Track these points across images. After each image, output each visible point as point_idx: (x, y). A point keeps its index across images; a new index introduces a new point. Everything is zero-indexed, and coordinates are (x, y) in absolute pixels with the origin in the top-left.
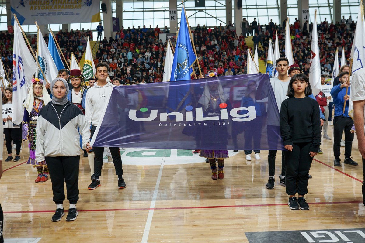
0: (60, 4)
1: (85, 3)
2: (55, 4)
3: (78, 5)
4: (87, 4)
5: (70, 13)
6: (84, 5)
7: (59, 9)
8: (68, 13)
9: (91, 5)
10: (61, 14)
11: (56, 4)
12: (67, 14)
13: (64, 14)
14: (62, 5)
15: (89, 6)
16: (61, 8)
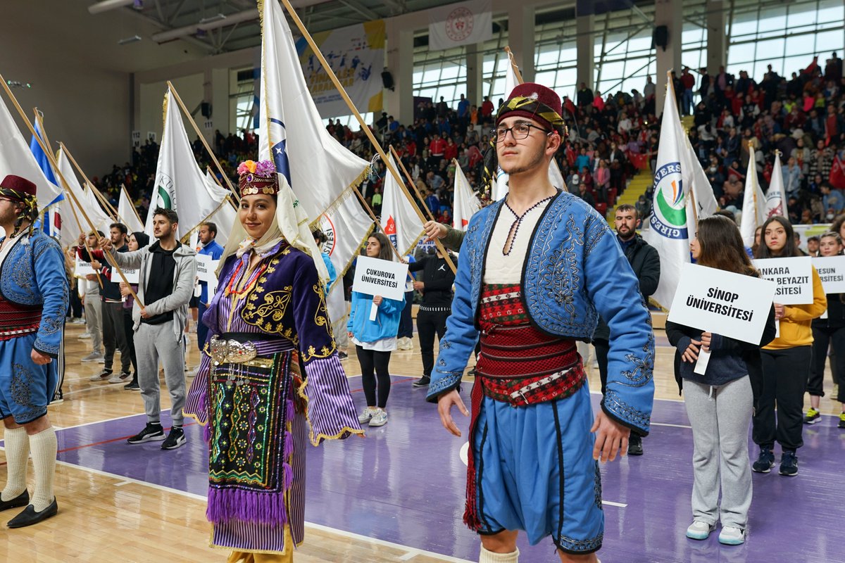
0: (321, 83)
1: (359, 74)
2: (314, 84)
3: (348, 79)
4: (363, 76)
5: (336, 98)
6: (357, 79)
7: (320, 92)
8: (333, 96)
9: (370, 77)
10: (323, 100)
11: (317, 82)
12: (332, 100)
13: (327, 101)
14: (324, 84)
15: (366, 79)
16: (323, 88)
